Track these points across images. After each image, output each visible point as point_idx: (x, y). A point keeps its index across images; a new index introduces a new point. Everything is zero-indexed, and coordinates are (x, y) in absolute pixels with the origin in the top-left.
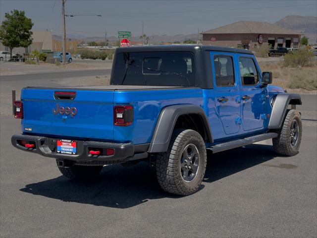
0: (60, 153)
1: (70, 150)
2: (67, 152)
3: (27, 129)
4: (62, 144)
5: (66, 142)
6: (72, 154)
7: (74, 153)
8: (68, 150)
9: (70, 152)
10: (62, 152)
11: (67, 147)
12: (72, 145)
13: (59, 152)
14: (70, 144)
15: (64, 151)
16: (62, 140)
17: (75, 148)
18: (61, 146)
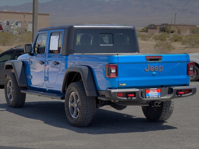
0: (149, 98)
1: (156, 95)
2: (154, 97)
3: (122, 85)
4: (150, 92)
5: (152, 90)
6: (158, 97)
7: (160, 96)
8: (154, 95)
10: (150, 97)
11: (154, 93)
12: (157, 92)
13: (147, 97)
14: (156, 91)
15: (151, 96)
16: (150, 89)
17: (160, 93)
18: (149, 93)
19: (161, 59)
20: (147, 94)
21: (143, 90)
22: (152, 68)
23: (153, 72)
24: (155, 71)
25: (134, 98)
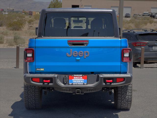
0: (72, 84)
1: (81, 82)
2: (79, 84)
3: (39, 69)
4: (73, 78)
5: (77, 76)
6: (84, 84)
7: (86, 84)
8: (79, 82)
9: (81, 83)
10: (74, 84)
11: (78, 79)
12: (83, 78)
13: (70, 84)
14: (81, 78)
15: (76, 83)
16: (74, 75)
17: (86, 80)
18: (73, 80)
19: (87, 44)
20: (70, 80)
21: (64, 76)
22: (75, 54)
23: (76, 57)
24: (80, 57)
25: (50, 84)
